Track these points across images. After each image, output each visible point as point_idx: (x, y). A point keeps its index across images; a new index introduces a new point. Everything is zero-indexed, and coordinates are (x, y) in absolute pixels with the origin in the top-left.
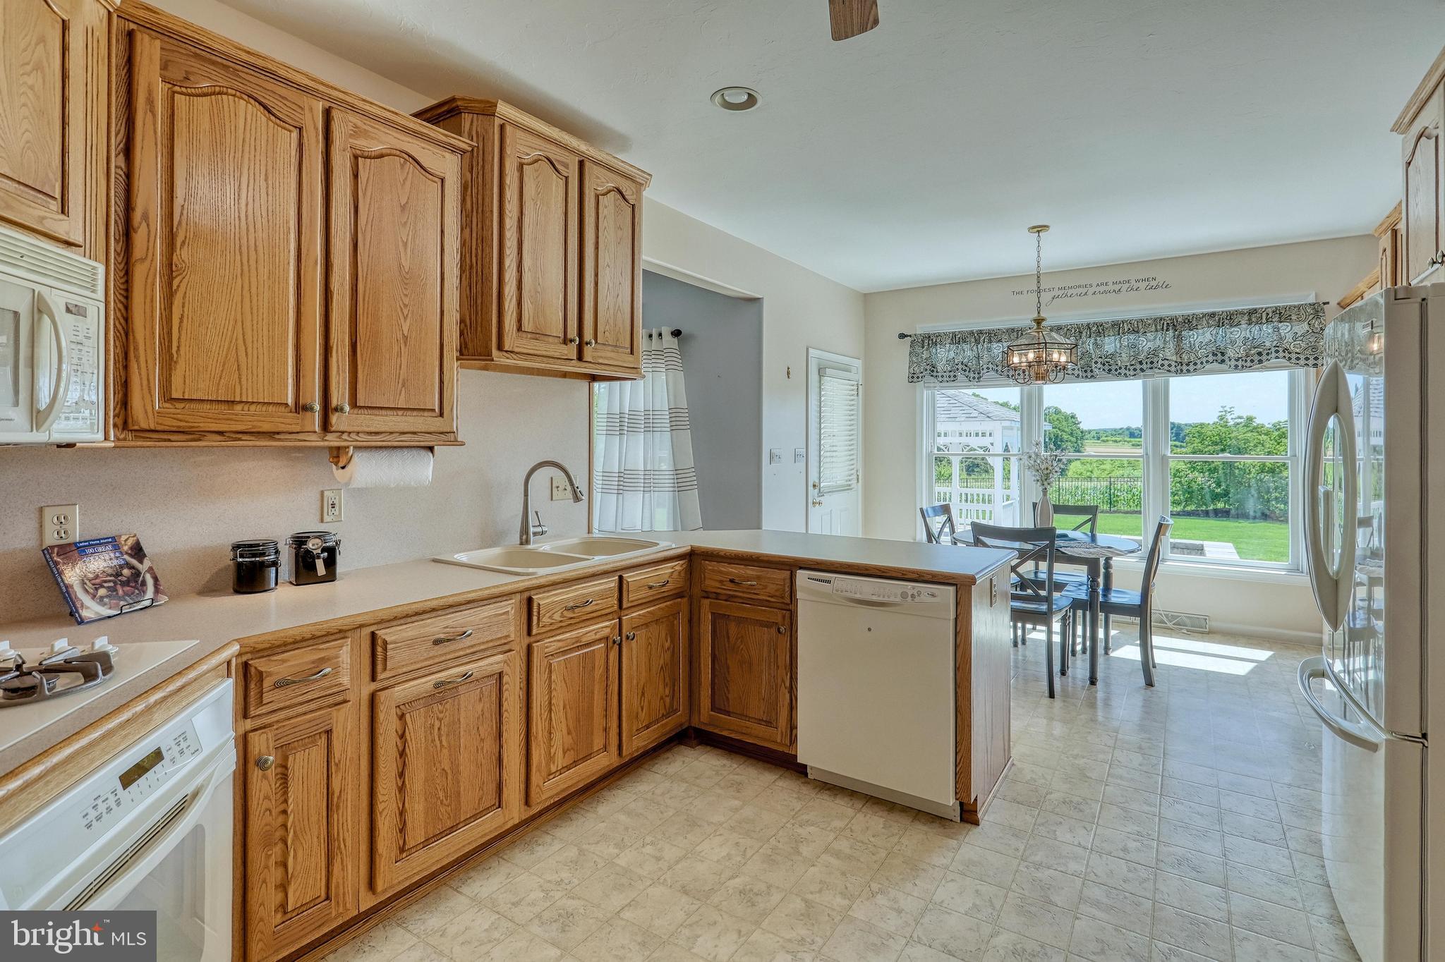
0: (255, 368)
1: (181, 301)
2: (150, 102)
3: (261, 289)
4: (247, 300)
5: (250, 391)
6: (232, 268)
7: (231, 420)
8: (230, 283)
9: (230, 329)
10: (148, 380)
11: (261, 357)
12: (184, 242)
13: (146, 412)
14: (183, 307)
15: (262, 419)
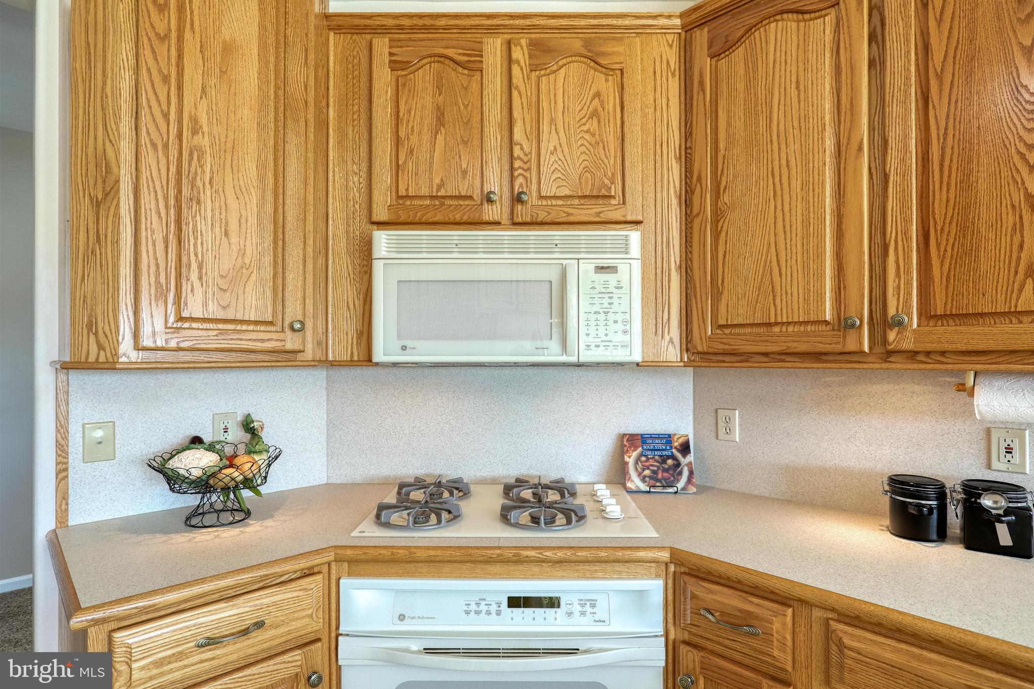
0: (788, 287)
1: (725, 238)
2: (701, 83)
3: (794, 204)
4: (780, 219)
5: (784, 311)
6: (765, 192)
7: (767, 341)
8: (764, 209)
9: (764, 254)
10: (702, 312)
11: (795, 275)
12: (725, 187)
13: (701, 338)
14: (726, 244)
15: (798, 339)
